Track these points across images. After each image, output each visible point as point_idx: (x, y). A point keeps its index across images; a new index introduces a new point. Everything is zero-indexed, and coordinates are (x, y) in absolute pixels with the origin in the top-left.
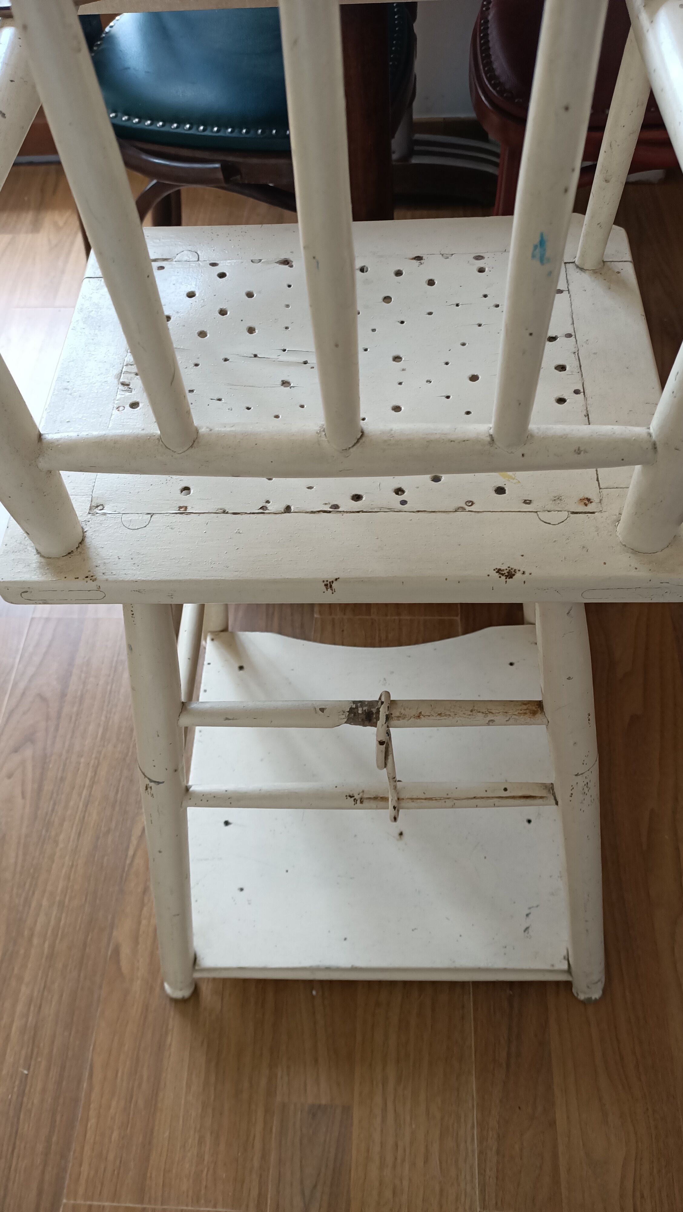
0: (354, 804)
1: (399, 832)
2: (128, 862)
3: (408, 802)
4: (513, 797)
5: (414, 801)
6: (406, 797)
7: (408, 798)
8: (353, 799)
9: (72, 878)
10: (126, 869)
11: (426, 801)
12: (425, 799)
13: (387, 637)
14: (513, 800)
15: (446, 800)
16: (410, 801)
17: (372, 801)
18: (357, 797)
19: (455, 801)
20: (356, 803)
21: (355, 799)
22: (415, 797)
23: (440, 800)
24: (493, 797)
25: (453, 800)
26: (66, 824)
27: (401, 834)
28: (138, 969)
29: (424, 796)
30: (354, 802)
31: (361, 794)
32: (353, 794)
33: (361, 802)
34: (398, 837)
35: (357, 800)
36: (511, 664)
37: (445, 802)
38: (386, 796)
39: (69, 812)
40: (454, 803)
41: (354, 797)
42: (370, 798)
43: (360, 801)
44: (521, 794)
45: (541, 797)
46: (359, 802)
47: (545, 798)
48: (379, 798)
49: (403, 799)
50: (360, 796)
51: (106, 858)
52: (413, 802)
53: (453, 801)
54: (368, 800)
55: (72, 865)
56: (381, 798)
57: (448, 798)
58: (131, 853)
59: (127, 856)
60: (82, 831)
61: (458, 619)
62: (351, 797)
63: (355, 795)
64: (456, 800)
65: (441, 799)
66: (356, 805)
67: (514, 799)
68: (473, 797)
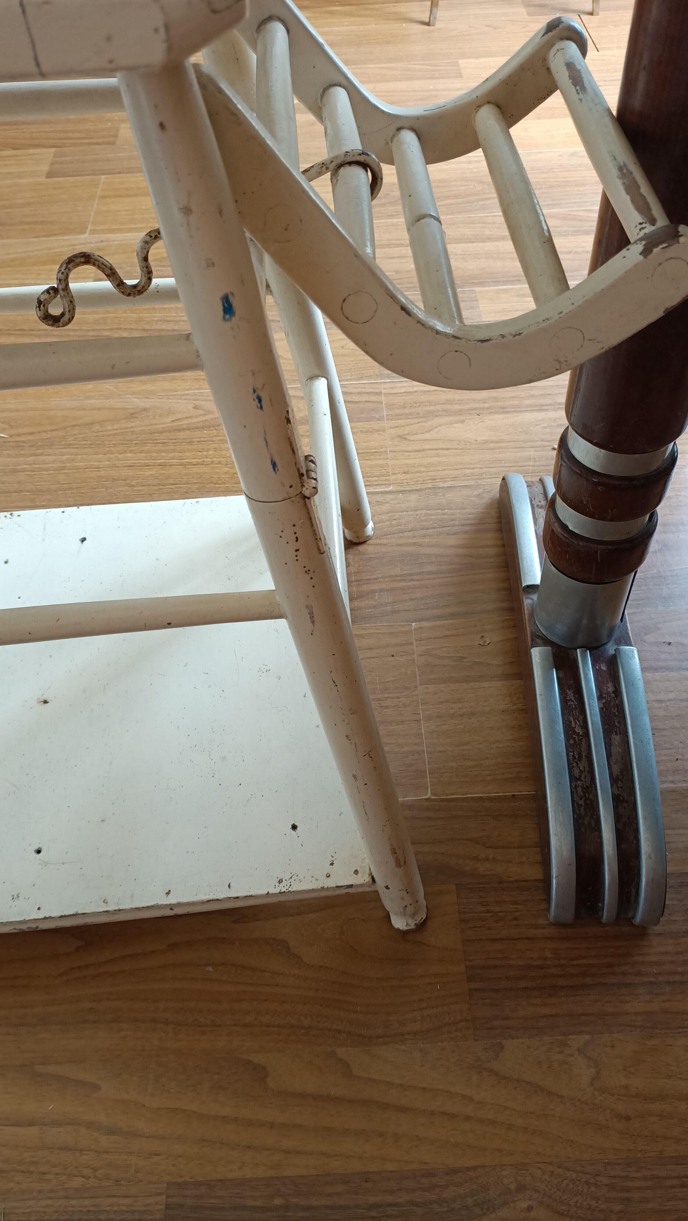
1: (48, 700)
9: (87, 470)
13: (387, 707)
26: (143, 455)
36: (294, 827)
55: (99, 468)
60: (133, 468)
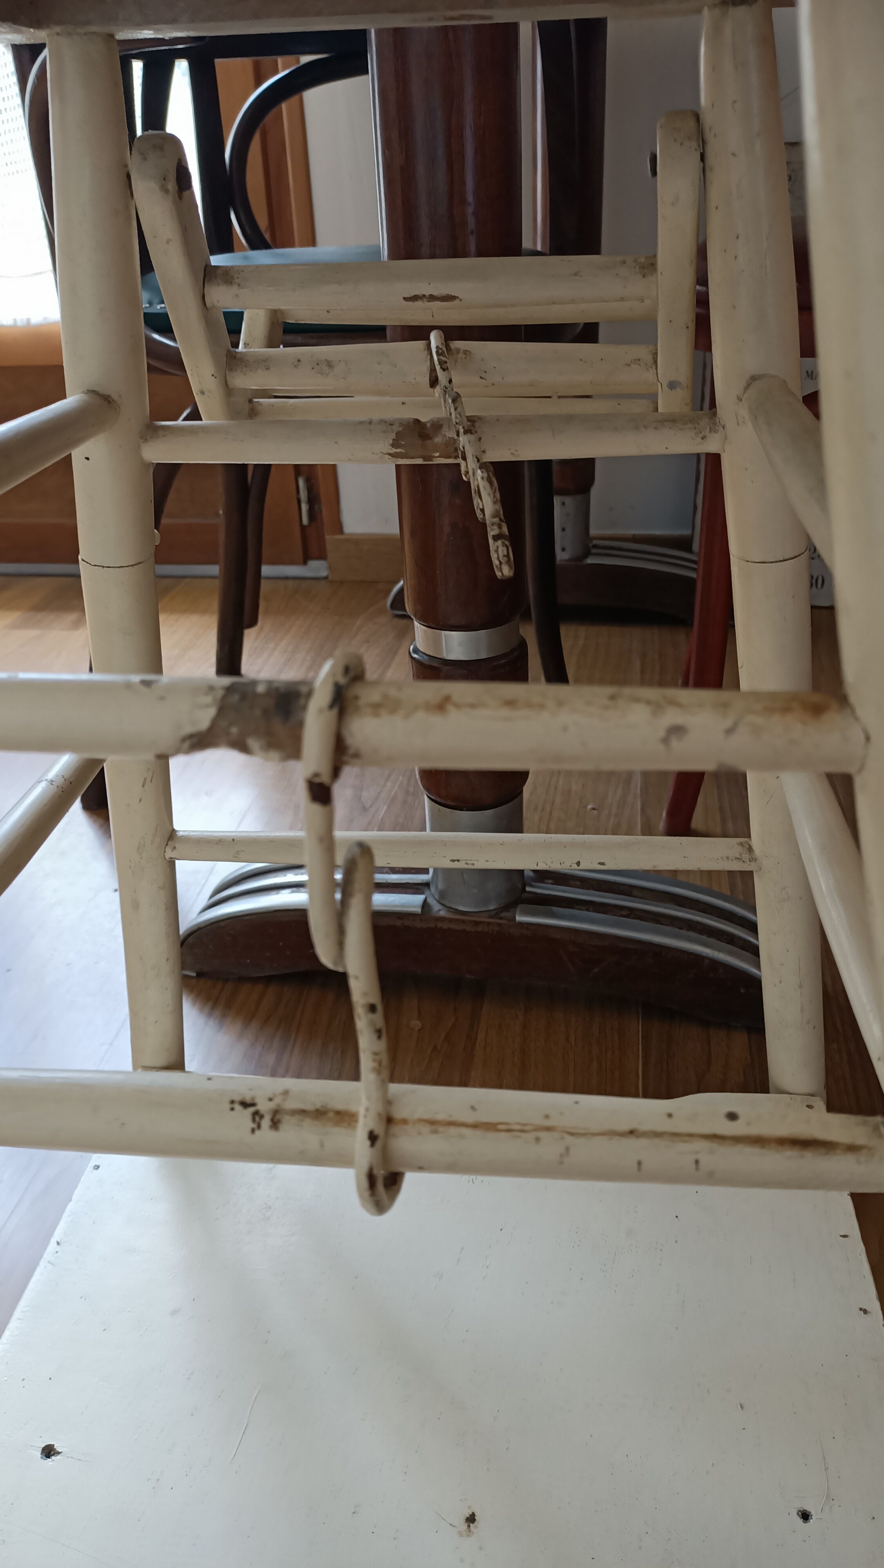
0: (253, 1131)
3: (420, 1133)
4: (759, 1141)
5: (441, 1129)
6: (416, 1116)
7: (421, 1121)
8: (251, 1110)
11: (478, 1133)
12: (475, 1126)
14: (756, 1150)
15: (543, 1135)
16: (426, 1129)
17: (308, 1122)
18: (264, 1106)
19: (569, 1139)
20: (259, 1127)
21: (256, 1113)
22: (440, 1117)
23: (522, 1131)
24: (691, 1135)
25: (565, 1135)
27: (471, 1519)
29: (470, 1118)
30: (254, 1120)
31: (278, 1100)
32: (253, 1099)
33: (275, 1124)
35: (262, 1117)
37: (538, 1139)
38: (352, 1108)
40: (567, 1149)
41: (253, 1105)
42: (303, 1112)
43: (272, 1120)
44: (784, 1131)
45: (852, 1148)
46: (266, 1122)
47: (864, 1151)
48: (331, 1115)
49: (405, 1122)
50: (272, 1105)
52: (435, 1132)
53: (562, 1138)
54: (294, 1120)
56: (338, 1113)
57: (548, 1129)
62: (245, 1105)
63: (257, 1101)
64: (572, 1134)
65: (526, 1128)
66: (257, 1132)
67: (763, 1147)
68: (626, 1127)
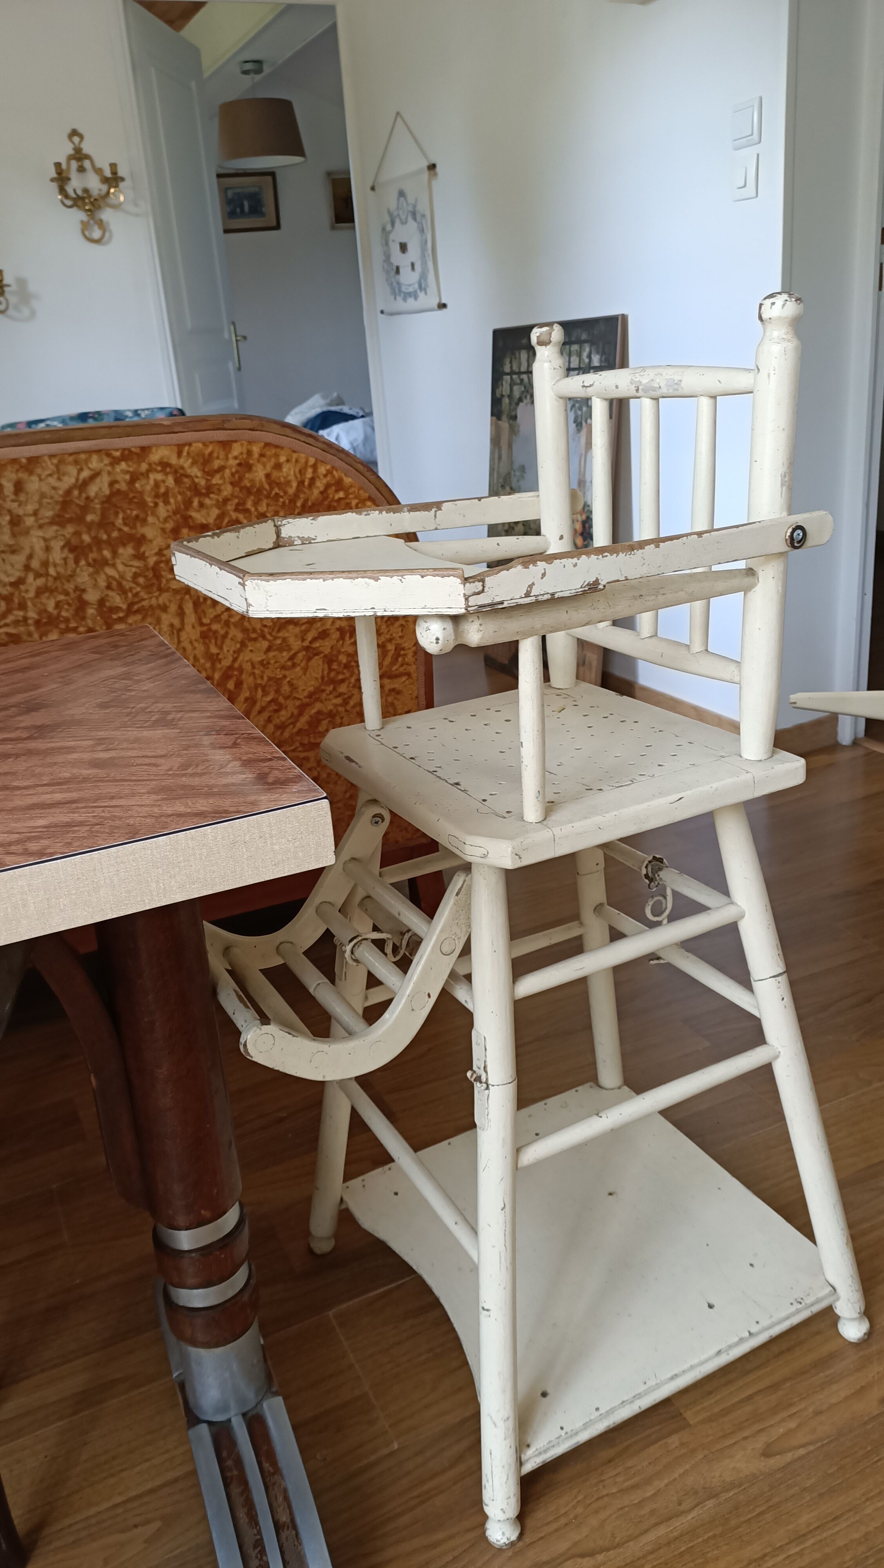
2: (811, 1448)
9: (878, 1490)
10: (819, 1444)
26: (841, 1543)
28: (878, 1373)
34: (614, 1196)
39: (828, 1550)
51: (830, 1471)
55: (867, 1500)
58: (802, 1452)
59: (808, 1453)
60: (830, 1518)
61: (331, 1313)
